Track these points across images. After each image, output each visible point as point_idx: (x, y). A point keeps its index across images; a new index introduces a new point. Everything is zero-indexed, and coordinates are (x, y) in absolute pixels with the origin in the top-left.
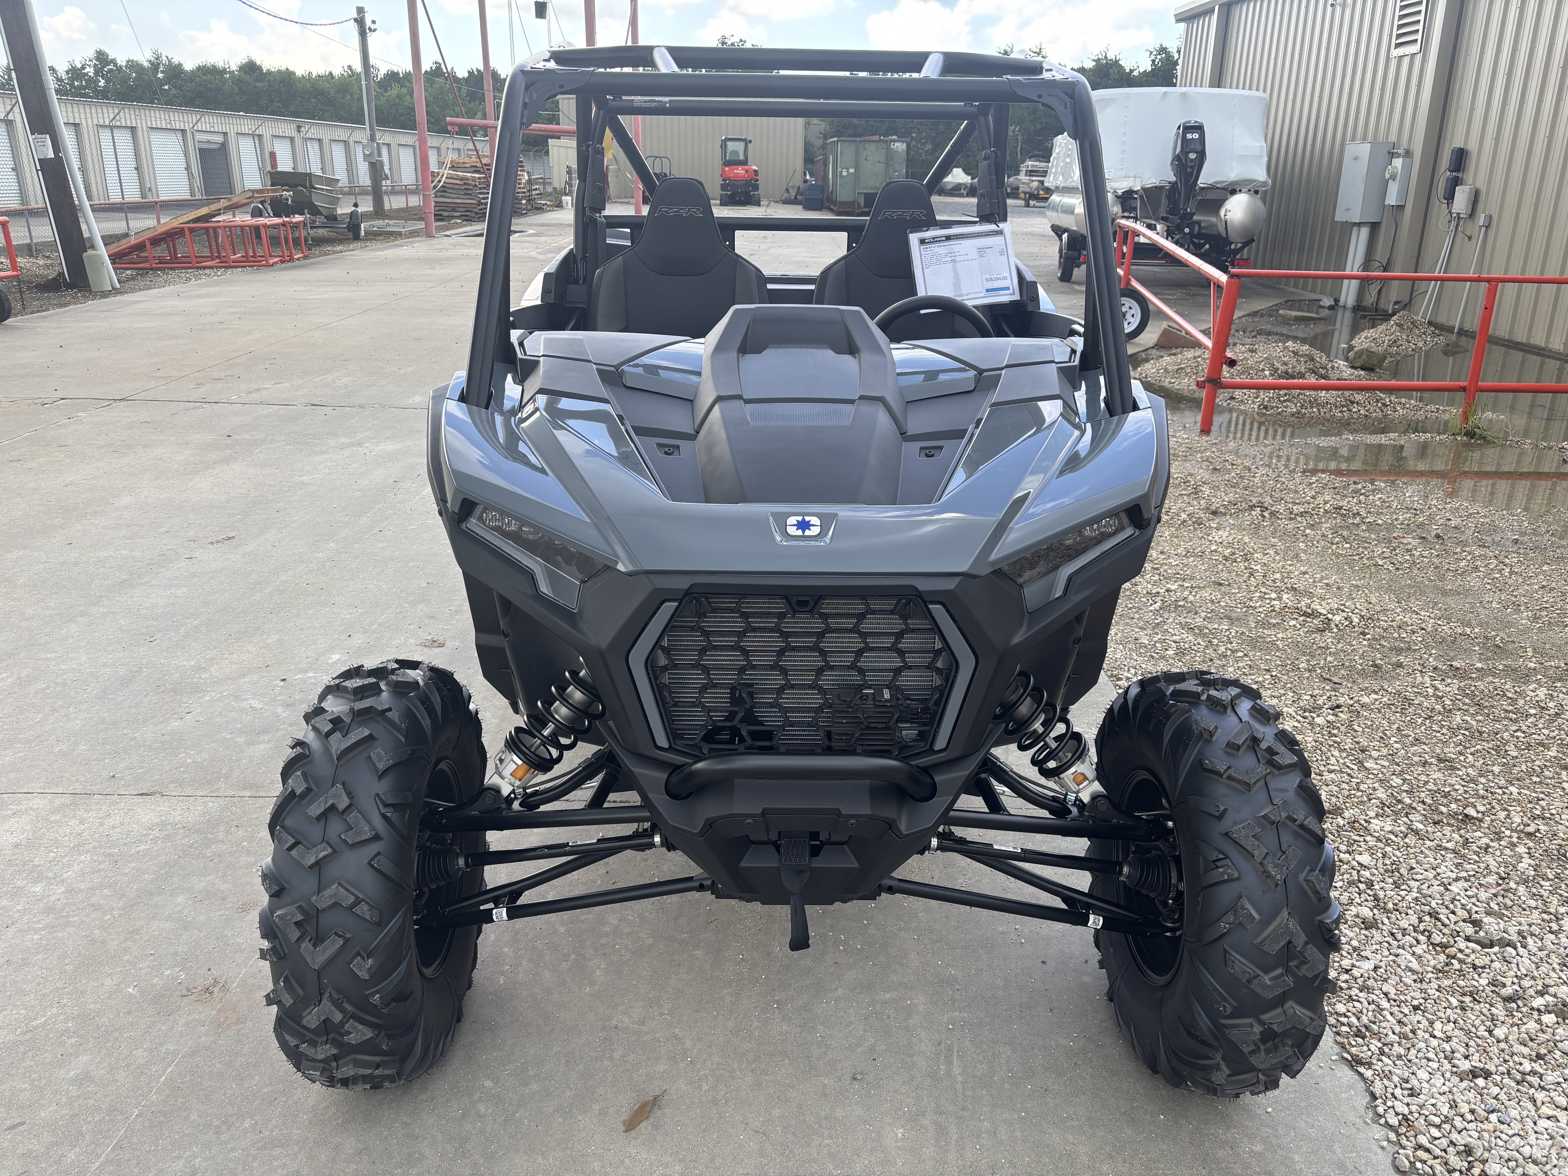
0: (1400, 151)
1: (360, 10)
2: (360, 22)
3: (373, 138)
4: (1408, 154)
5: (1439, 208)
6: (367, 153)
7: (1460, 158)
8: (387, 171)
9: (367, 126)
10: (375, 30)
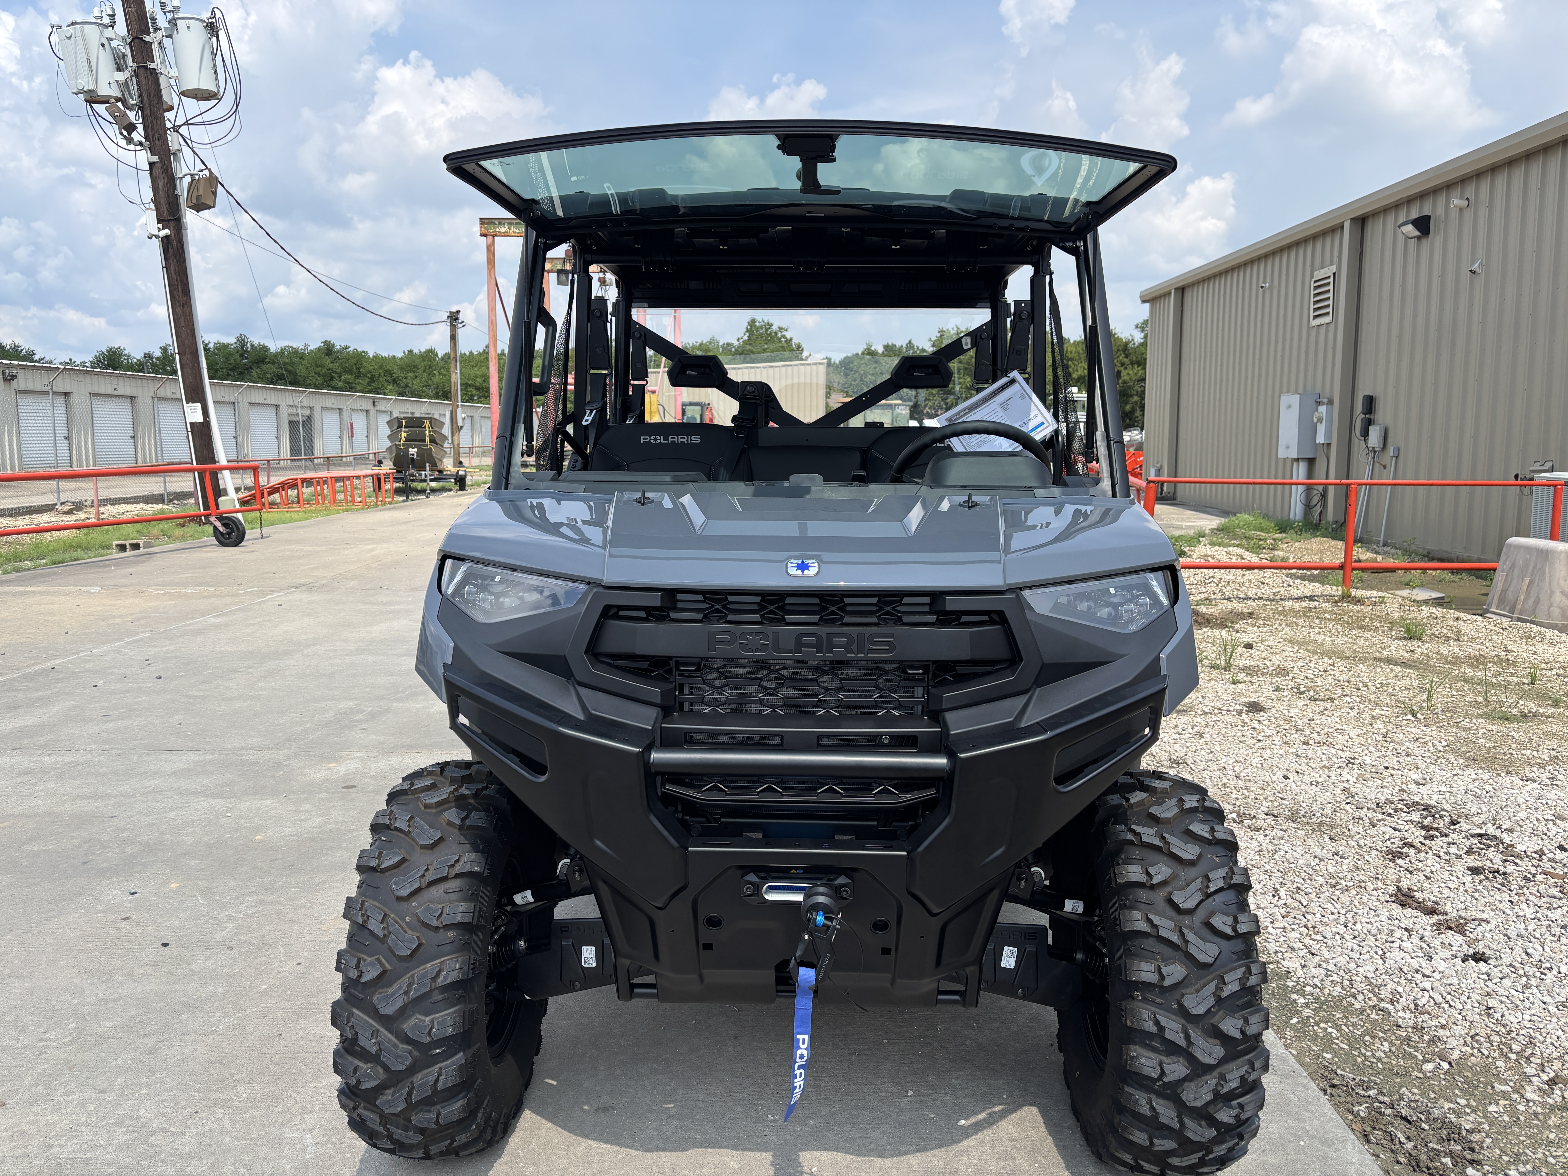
0: (1325, 400)
1: (454, 313)
4: (1330, 402)
5: (1358, 443)
7: (1370, 403)
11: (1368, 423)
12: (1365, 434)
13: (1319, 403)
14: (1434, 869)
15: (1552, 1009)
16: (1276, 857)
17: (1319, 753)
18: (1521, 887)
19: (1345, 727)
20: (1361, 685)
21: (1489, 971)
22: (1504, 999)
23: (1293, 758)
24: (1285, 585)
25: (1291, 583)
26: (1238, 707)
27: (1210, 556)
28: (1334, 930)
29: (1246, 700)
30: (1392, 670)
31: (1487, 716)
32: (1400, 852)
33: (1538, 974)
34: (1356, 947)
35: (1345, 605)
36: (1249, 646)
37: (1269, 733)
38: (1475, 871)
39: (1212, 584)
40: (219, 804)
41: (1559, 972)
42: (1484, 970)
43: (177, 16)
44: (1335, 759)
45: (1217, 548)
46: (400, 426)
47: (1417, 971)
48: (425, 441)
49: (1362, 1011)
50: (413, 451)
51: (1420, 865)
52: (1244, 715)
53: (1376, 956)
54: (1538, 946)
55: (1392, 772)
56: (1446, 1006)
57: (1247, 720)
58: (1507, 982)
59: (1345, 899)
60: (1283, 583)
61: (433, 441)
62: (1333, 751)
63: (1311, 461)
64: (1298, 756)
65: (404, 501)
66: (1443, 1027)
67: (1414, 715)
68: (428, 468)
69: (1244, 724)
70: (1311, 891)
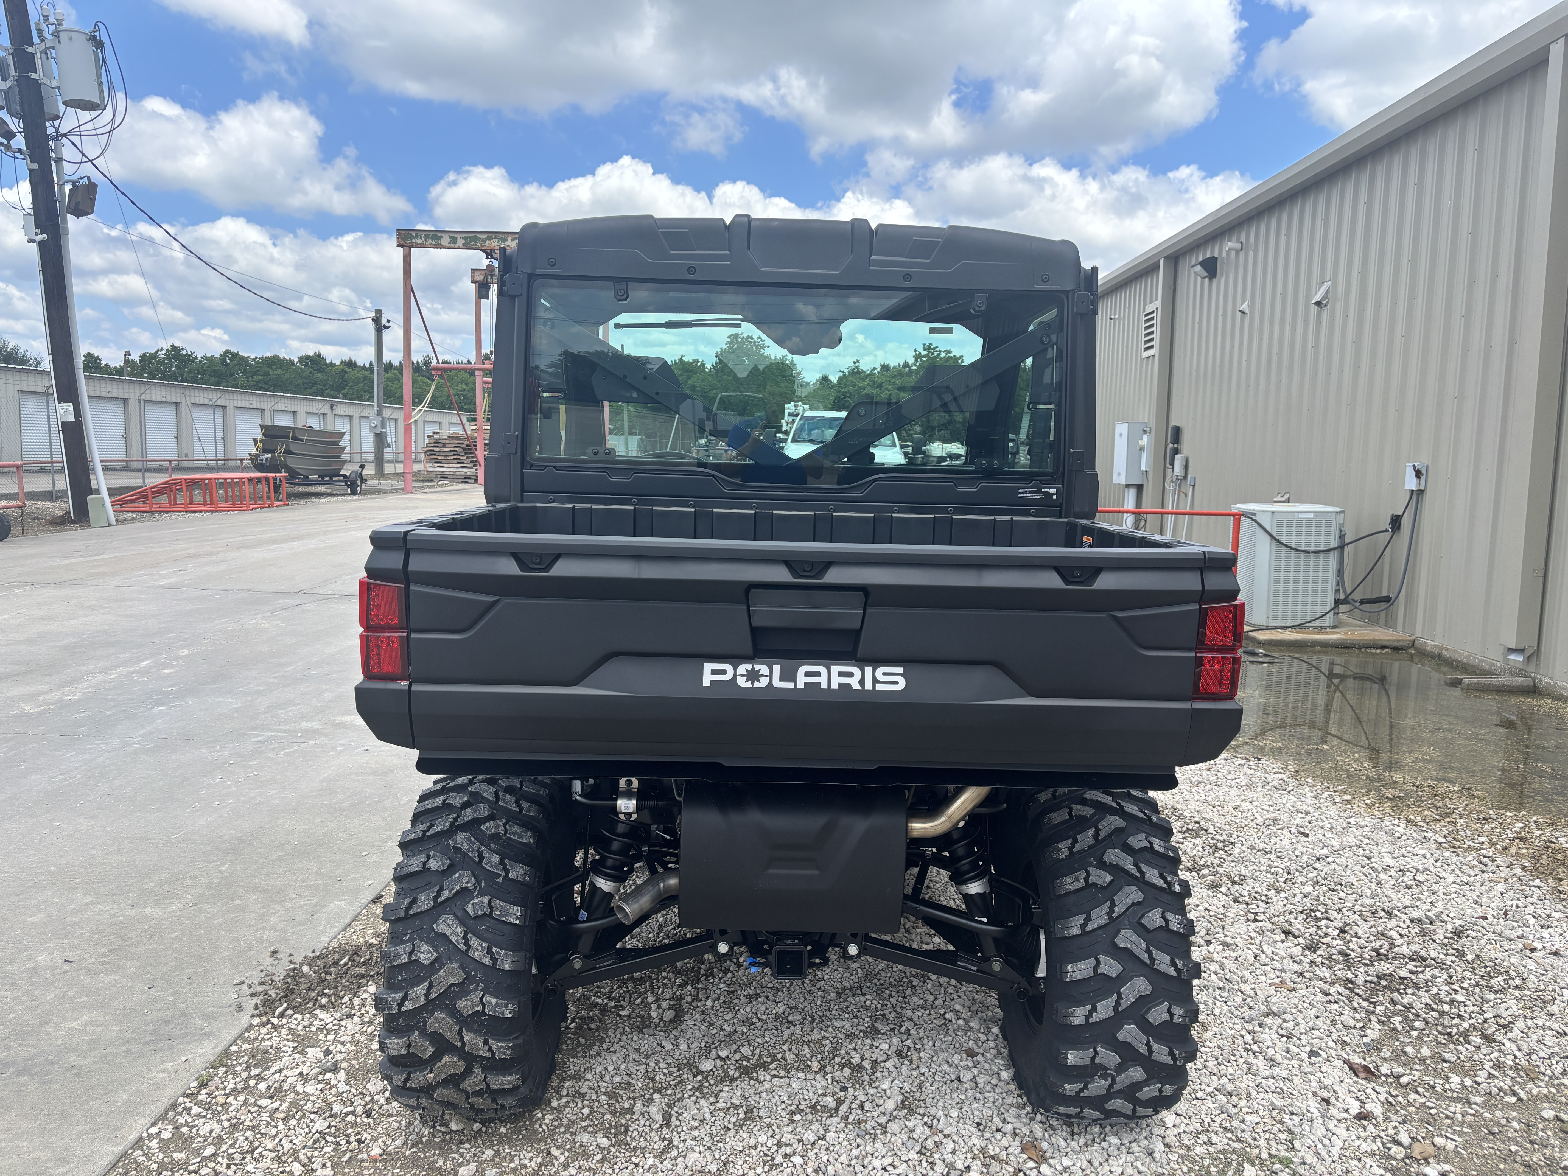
0: (1149, 429)
1: (379, 312)
2: (377, 320)
3: (379, 413)
4: (1151, 431)
5: (1169, 471)
6: (373, 425)
8: (389, 441)
9: (375, 404)
10: (389, 327)
11: (1175, 452)
12: (1173, 463)
13: (1142, 432)
43: (61, 28)
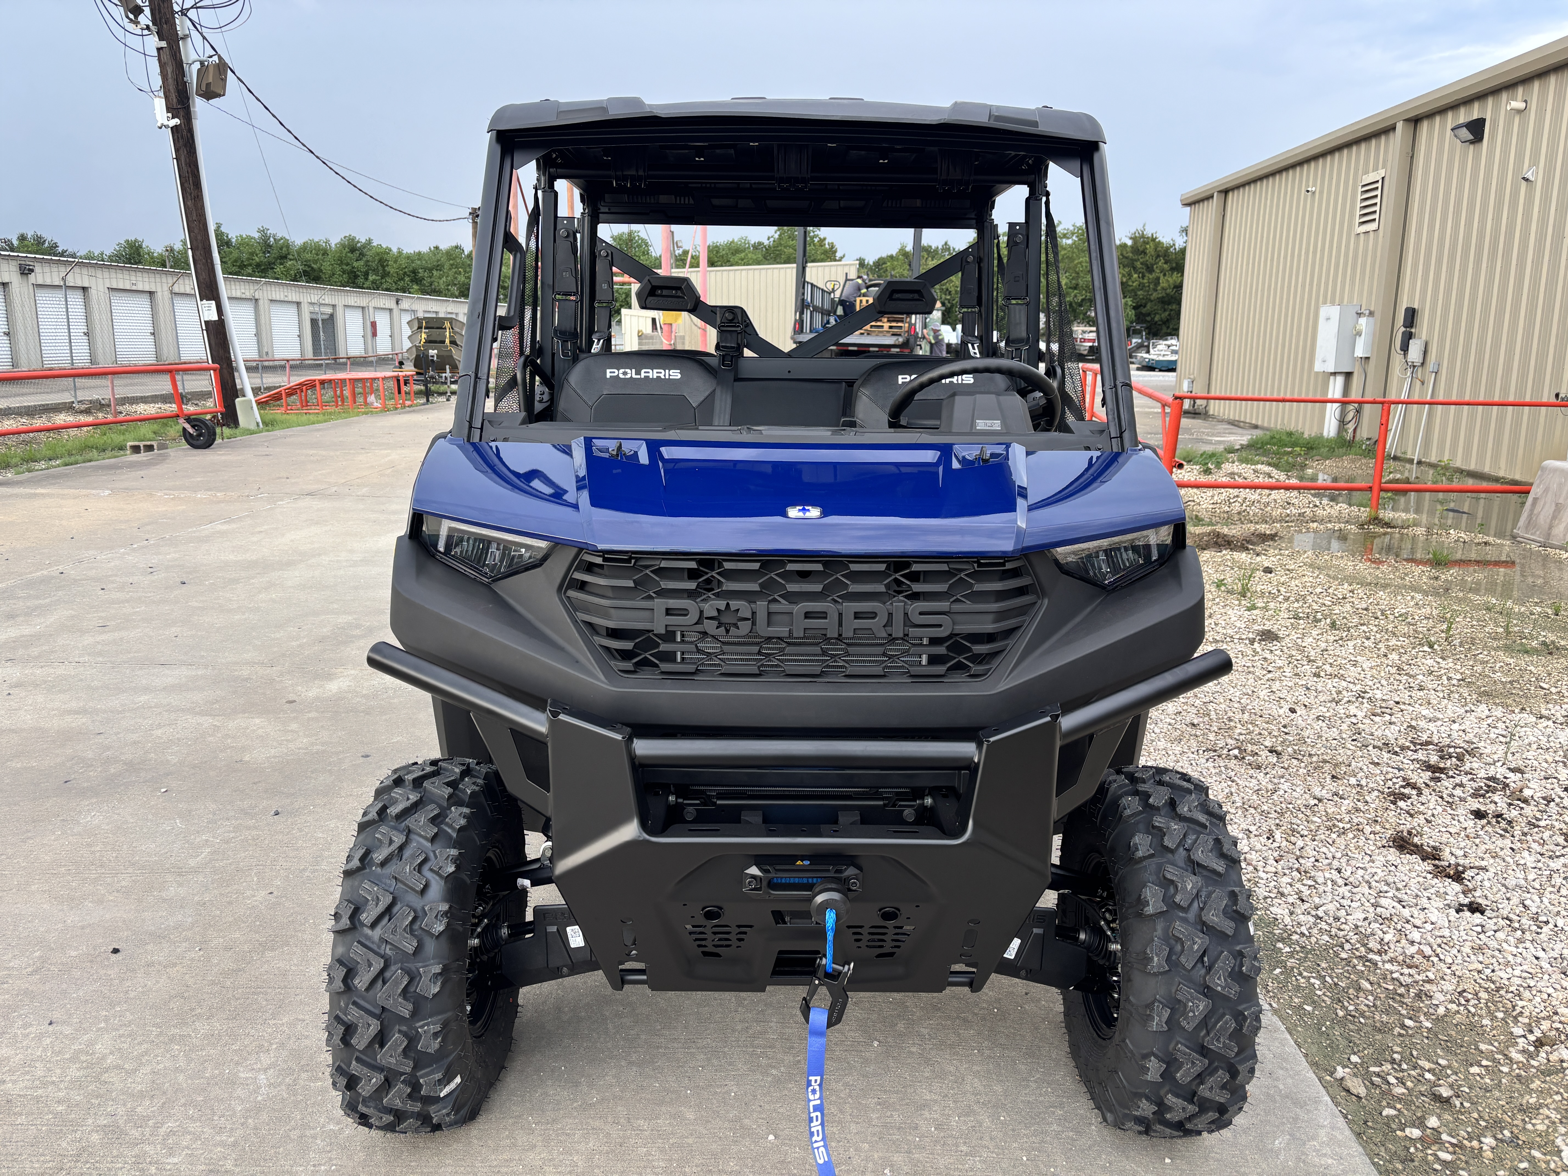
0: (1366, 312)
4: (1371, 314)
5: (1397, 358)
7: (1411, 316)
11: (1408, 337)
12: (1405, 348)
13: (1359, 314)
14: (1435, 812)
15: (1546, 966)
16: (1275, 797)
17: (1330, 686)
18: (1525, 834)
19: (1359, 658)
20: (1379, 614)
21: (1484, 923)
22: (1497, 953)
23: (1302, 691)
24: (1311, 506)
25: (1318, 504)
26: (1251, 636)
27: (1237, 474)
28: (1327, 875)
29: (1260, 628)
30: (1413, 598)
31: (1507, 649)
32: (1402, 794)
33: (1534, 928)
34: (1348, 894)
35: (1371, 527)
36: (1268, 570)
37: (1280, 663)
38: (1479, 815)
39: (1237, 504)
40: (207, 722)
41: (1556, 926)
42: (1478, 921)
44: (1345, 693)
45: (1244, 465)
46: (420, 328)
47: (1408, 922)
48: (444, 342)
49: (1348, 962)
50: (433, 352)
51: (1422, 808)
52: (1256, 645)
53: (1367, 904)
54: (1536, 898)
55: (1403, 707)
56: (1435, 959)
57: (1258, 650)
58: (1501, 935)
59: (1341, 842)
60: (1310, 503)
61: (453, 342)
62: (1344, 684)
63: (1348, 375)
64: (1308, 689)
65: (423, 404)
66: (1429, 981)
67: (1431, 647)
68: (448, 370)
69: (1256, 652)
70: (1306, 833)
